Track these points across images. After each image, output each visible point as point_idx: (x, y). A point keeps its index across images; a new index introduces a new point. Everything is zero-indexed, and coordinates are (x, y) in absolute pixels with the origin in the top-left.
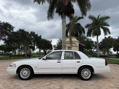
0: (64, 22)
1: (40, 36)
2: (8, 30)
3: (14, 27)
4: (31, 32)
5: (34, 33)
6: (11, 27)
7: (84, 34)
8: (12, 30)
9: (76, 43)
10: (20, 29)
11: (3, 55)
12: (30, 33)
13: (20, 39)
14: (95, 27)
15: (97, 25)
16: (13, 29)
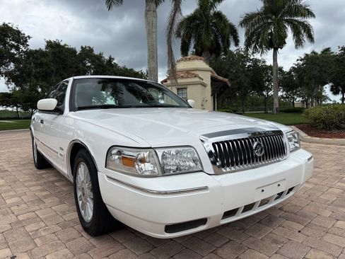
0: (149, 13)
1: (110, 58)
2: (12, 46)
3: (29, 37)
4: (82, 47)
5: (91, 50)
6: (19, 37)
7: (237, 44)
8: (23, 44)
9: (201, 74)
10: (48, 42)
11: (21, 119)
12: (79, 50)
13: (52, 71)
14: (269, 21)
15: (275, 13)
16: (26, 41)
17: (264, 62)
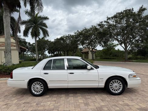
17: (25, 40)
